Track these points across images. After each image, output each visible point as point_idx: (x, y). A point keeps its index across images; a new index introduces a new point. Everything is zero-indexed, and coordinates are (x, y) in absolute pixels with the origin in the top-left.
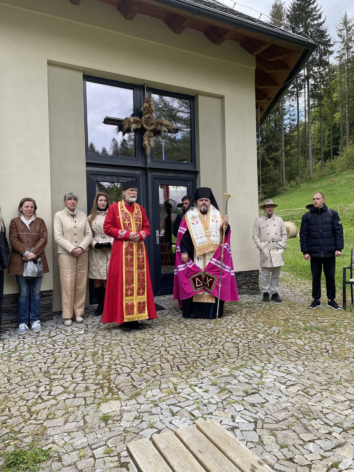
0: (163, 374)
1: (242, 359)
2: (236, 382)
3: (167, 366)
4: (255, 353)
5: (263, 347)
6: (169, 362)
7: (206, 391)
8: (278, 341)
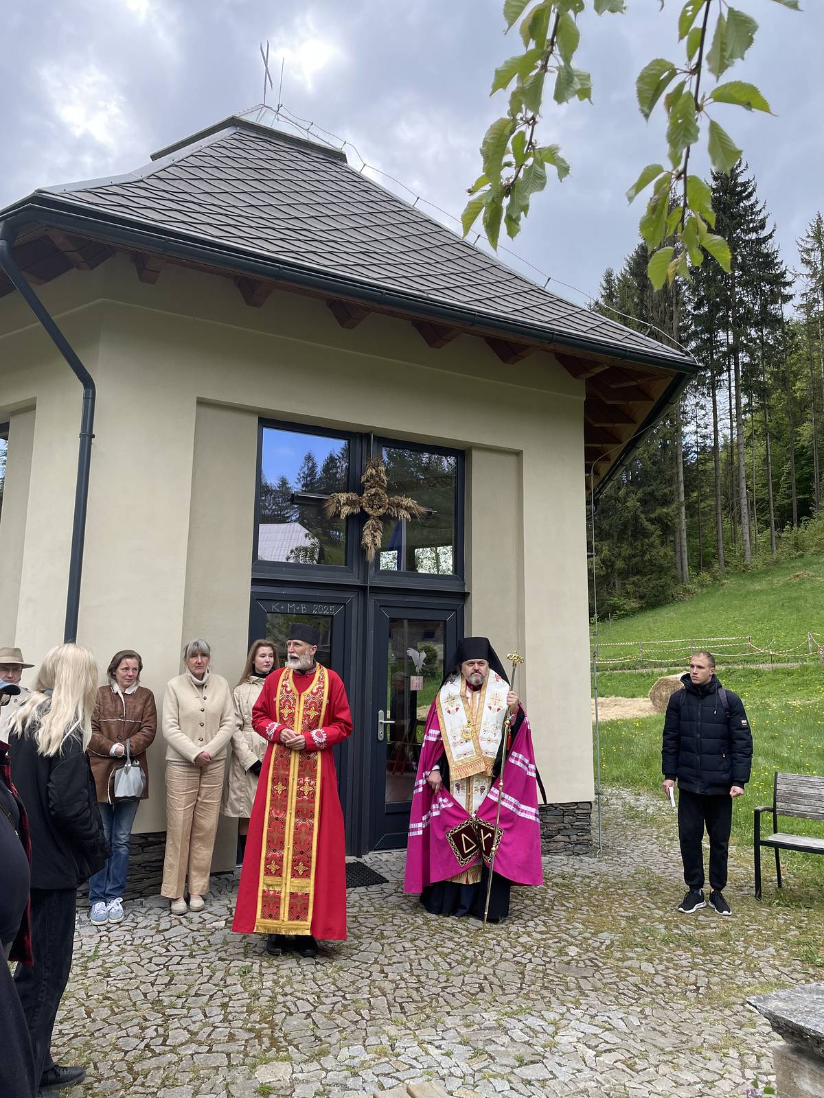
0: (373, 1019)
1: (527, 997)
2: (506, 1039)
3: (381, 1002)
4: (553, 987)
5: (572, 974)
6: (385, 996)
7: (448, 1054)
8: (604, 964)
